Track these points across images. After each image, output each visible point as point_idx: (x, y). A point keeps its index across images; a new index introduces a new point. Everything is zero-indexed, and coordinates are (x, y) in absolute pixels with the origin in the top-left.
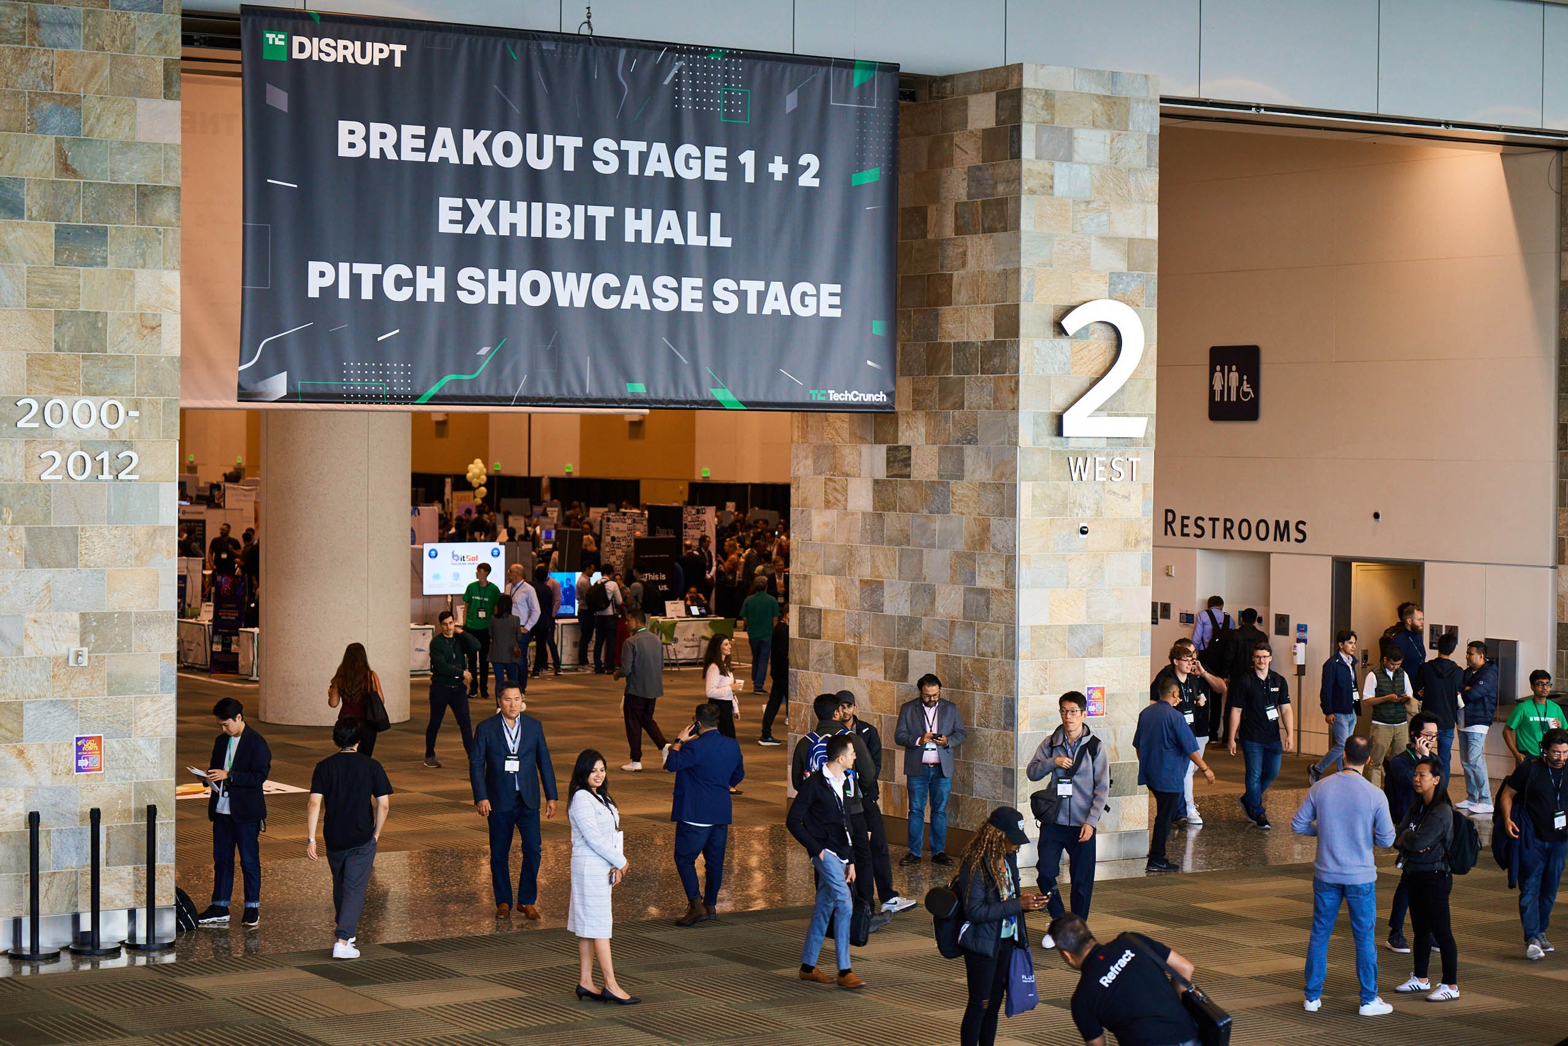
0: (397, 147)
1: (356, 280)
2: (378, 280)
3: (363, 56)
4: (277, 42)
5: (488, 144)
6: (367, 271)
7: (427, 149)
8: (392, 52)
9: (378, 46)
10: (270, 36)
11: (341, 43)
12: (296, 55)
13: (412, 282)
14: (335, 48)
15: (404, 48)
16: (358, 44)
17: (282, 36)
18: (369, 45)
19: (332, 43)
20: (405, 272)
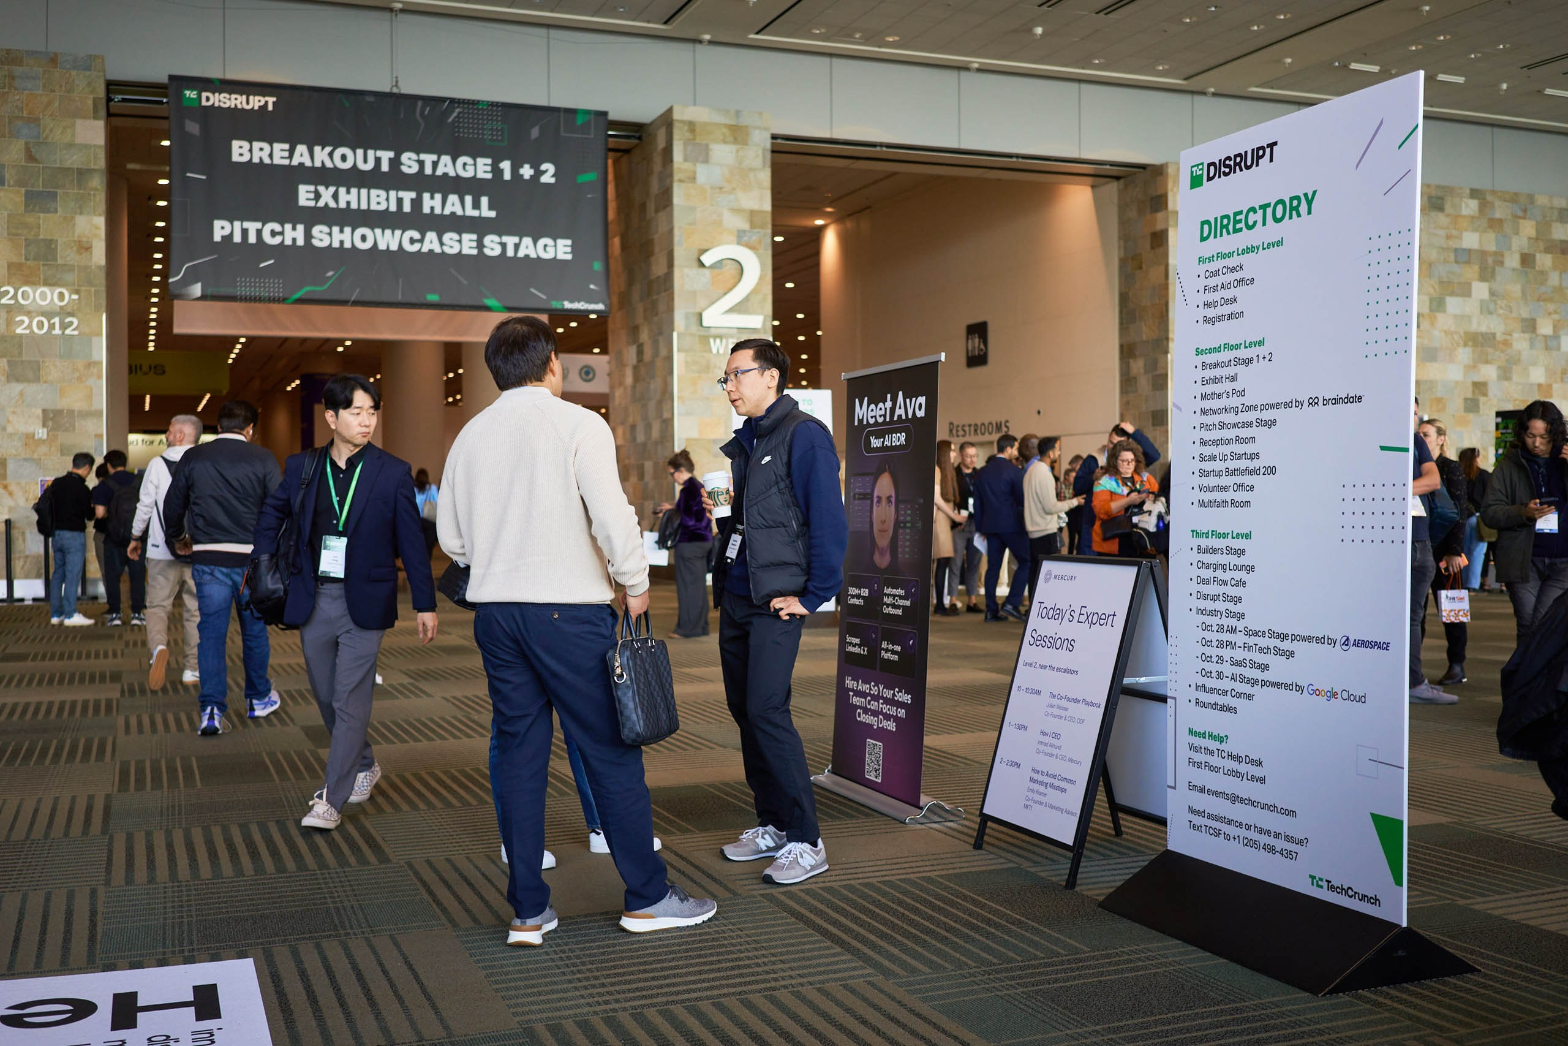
0: (271, 156)
1: (245, 232)
2: (259, 232)
3: (248, 103)
4: (192, 96)
5: (331, 155)
6: (252, 227)
7: (291, 157)
8: (266, 102)
9: (257, 98)
10: (187, 93)
11: (233, 96)
12: (204, 103)
13: (282, 233)
14: (230, 99)
15: (274, 99)
16: (244, 97)
17: (195, 92)
18: (251, 98)
19: (227, 96)
20: (277, 227)
